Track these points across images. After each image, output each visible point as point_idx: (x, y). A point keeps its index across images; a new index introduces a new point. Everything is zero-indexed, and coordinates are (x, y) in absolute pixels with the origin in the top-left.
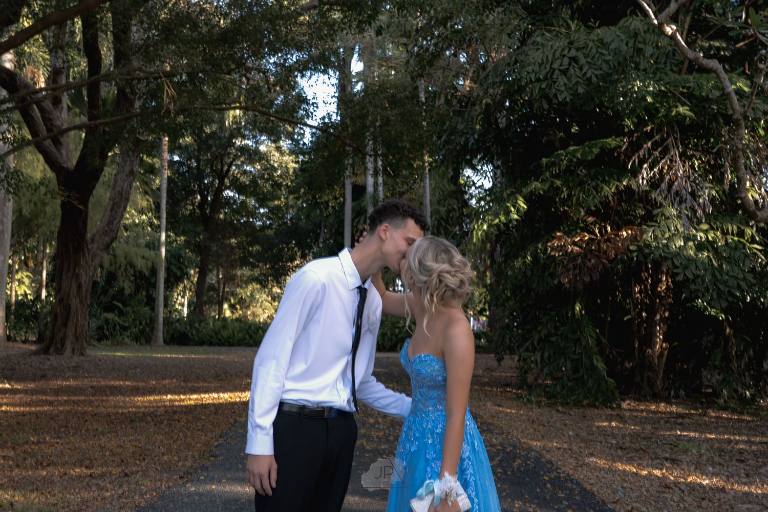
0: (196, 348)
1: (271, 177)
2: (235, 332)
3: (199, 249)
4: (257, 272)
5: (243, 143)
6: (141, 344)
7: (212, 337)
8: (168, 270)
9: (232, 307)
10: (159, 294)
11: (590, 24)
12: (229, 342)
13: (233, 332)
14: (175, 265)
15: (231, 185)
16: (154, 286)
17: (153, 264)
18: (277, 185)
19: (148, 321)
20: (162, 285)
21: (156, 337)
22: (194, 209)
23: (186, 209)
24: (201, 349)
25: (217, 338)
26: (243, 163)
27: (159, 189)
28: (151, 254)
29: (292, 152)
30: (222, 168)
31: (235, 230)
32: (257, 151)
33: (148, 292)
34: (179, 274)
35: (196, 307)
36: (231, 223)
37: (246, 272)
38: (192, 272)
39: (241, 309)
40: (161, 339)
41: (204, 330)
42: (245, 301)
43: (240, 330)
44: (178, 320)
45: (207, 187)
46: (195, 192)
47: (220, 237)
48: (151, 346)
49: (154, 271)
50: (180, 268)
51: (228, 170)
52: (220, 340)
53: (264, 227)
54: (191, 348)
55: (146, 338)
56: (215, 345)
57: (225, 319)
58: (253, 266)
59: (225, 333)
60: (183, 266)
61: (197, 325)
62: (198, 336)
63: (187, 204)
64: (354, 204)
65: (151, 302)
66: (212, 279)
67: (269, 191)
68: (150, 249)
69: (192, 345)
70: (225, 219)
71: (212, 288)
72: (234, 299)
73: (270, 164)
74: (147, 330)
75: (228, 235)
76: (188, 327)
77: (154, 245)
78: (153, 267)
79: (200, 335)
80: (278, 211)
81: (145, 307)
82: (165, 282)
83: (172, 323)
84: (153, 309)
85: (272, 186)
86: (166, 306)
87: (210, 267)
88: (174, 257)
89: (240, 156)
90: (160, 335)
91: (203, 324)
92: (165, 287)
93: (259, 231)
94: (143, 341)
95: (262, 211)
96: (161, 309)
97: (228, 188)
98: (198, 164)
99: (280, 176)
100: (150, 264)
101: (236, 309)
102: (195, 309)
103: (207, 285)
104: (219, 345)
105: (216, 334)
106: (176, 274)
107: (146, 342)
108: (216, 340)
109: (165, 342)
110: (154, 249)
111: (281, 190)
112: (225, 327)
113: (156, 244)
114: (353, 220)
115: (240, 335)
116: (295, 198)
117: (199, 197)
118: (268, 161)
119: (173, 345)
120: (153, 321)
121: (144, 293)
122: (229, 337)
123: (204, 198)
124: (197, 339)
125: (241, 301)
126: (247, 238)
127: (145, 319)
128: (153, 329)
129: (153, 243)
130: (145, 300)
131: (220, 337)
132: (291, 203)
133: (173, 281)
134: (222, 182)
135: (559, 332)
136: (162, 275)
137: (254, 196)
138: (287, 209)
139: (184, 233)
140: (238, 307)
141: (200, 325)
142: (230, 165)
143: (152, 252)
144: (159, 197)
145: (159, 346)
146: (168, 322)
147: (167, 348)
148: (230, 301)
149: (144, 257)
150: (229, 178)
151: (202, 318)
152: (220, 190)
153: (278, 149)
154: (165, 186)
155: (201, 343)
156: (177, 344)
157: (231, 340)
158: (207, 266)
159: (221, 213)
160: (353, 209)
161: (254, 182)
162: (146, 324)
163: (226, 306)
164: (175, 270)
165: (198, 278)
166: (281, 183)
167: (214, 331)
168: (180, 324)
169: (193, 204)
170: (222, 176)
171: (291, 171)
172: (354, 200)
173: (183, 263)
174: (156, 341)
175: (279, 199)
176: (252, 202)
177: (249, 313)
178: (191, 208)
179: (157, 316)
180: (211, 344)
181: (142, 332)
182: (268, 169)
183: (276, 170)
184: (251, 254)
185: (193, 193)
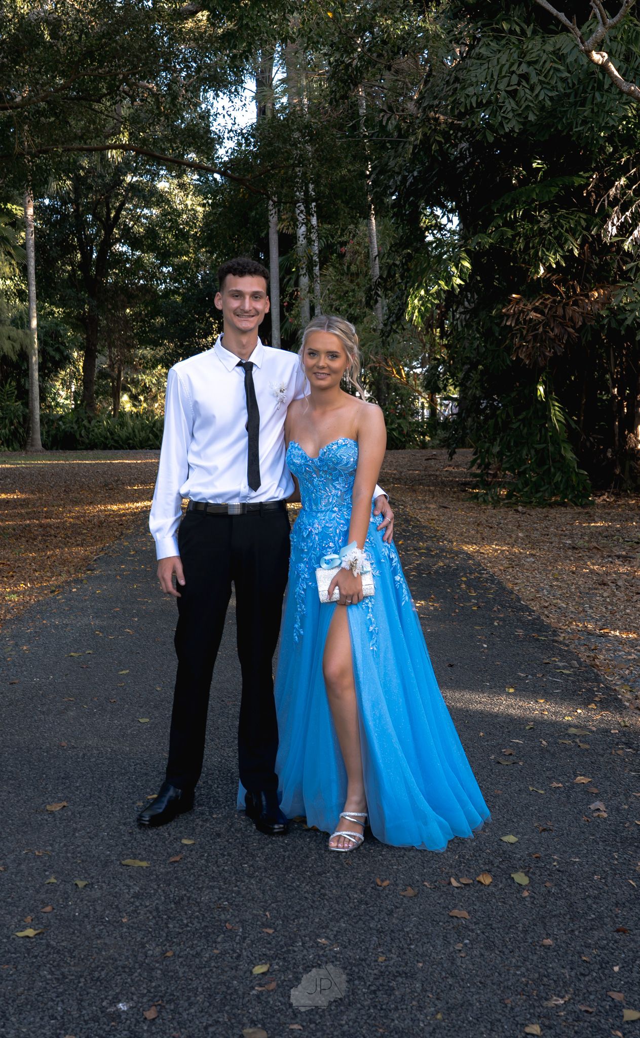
0: (85, 452)
1: (175, 224)
2: (136, 431)
3: (85, 324)
4: (160, 352)
5: (135, 179)
6: (14, 450)
7: (106, 438)
8: (42, 352)
9: (134, 398)
10: (32, 383)
11: (552, 27)
12: (129, 444)
13: (134, 431)
14: (52, 346)
15: (122, 237)
16: (27, 374)
17: (21, 346)
18: (182, 236)
19: (21, 420)
20: (36, 375)
21: (33, 440)
22: (73, 269)
23: (64, 271)
24: (91, 453)
25: (113, 439)
26: (136, 207)
27: (24, 246)
28: (20, 333)
29: (198, 191)
30: (109, 213)
31: (130, 296)
32: (154, 191)
33: (18, 382)
34: (57, 357)
35: (85, 398)
36: (124, 289)
37: (147, 352)
38: (75, 354)
39: (146, 400)
40: (40, 442)
41: (96, 429)
42: (151, 391)
43: (143, 429)
44: (62, 417)
45: (90, 240)
46: (74, 248)
47: (110, 307)
48: (27, 452)
49: (24, 356)
50: (58, 350)
51: (117, 217)
52: (116, 441)
53: (167, 293)
54: (79, 453)
55: (19, 442)
56: (110, 449)
57: (123, 414)
58: (155, 344)
59: (123, 433)
60: (62, 348)
61: (85, 422)
62: (88, 438)
63: (64, 264)
64: (281, 259)
65: (23, 394)
66: (102, 362)
67: (171, 243)
68: (18, 328)
69: (81, 449)
70: (116, 283)
71: (103, 375)
72: (136, 387)
73: (171, 208)
74: (21, 431)
75: (119, 304)
76: (76, 427)
77: (21, 321)
78: (22, 348)
79: (90, 436)
80: (186, 269)
81: (16, 402)
82: (40, 370)
83: (53, 421)
84: (27, 404)
85: (176, 236)
86: (43, 399)
87: (99, 347)
88: (49, 336)
89: (132, 199)
90: (37, 437)
91: (93, 422)
92: (39, 375)
93: (161, 297)
94: (16, 445)
95: (164, 270)
96: (37, 404)
97: (118, 241)
98: (76, 211)
99: (187, 224)
100: (18, 347)
101: (140, 401)
102: (82, 401)
103: (97, 370)
104: (116, 448)
105: (111, 434)
106: (54, 358)
107: (21, 446)
108: (112, 442)
109: (44, 445)
110: (22, 327)
111: (187, 242)
112: (122, 425)
113: (25, 320)
114: (281, 280)
115: (143, 434)
116: (206, 252)
117: (79, 255)
118: (168, 202)
119: (57, 449)
120: (27, 419)
121: (14, 383)
122: (128, 438)
123: (87, 256)
124: (87, 441)
125: (146, 389)
126: (146, 306)
127: (17, 417)
128: (28, 430)
129: (21, 318)
130: (16, 392)
131: (116, 438)
132: (203, 258)
133: (51, 365)
134: (109, 232)
135: (520, 417)
136: (35, 359)
137: (153, 251)
138: (198, 266)
139: (62, 303)
140: (142, 398)
141: (90, 422)
142: (119, 210)
143: (20, 331)
144: (25, 257)
145: (37, 451)
146: (46, 420)
147: (48, 453)
148: (130, 391)
149: (9, 338)
150: (118, 229)
151: (92, 415)
152: (107, 244)
153: (182, 186)
154: (31, 242)
155: (92, 446)
156: (62, 449)
157: (131, 441)
158: (95, 345)
159: (109, 275)
160: (281, 267)
161: (151, 232)
162: (19, 423)
163: (125, 398)
164: (52, 353)
165: (85, 362)
166: (188, 231)
167: (109, 430)
168: (63, 422)
169: (72, 264)
170: (108, 225)
171: (201, 216)
172: (281, 253)
173: (63, 344)
174: (32, 445)
175: (187, 253)
176: (150, 258)
177: (156, 405)
178: (69, 268)
179: (32, 412)
180: (105, 447)
181: (14, 433)
182: (169, 213)
183: (180, 215)
184: (153, 329)
185: (71, 249)
